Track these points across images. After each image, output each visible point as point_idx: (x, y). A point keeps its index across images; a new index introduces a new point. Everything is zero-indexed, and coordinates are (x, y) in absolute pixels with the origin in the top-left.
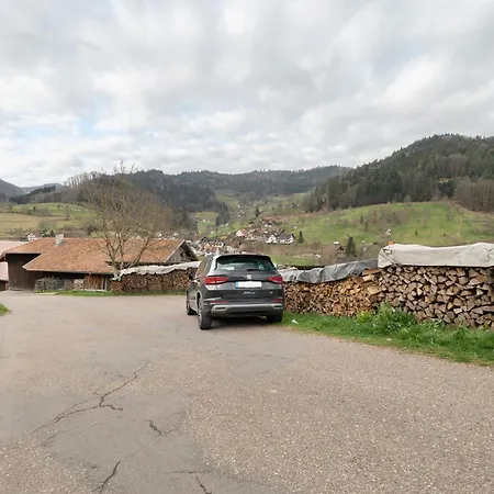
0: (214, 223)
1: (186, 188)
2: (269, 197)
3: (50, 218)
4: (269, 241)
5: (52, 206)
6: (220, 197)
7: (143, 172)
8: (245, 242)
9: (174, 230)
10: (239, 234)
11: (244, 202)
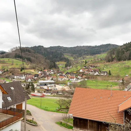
0: (65, 66)
1: (52, 52)
2: (84, 56)
3: (6, 64)
4: (96, 74)
5: (6, 60)
6: (66, 56)
7: (36, 46)
8: (85, 75)
9: (50, 69)
10: (81, 71)
11: (75, 58)
